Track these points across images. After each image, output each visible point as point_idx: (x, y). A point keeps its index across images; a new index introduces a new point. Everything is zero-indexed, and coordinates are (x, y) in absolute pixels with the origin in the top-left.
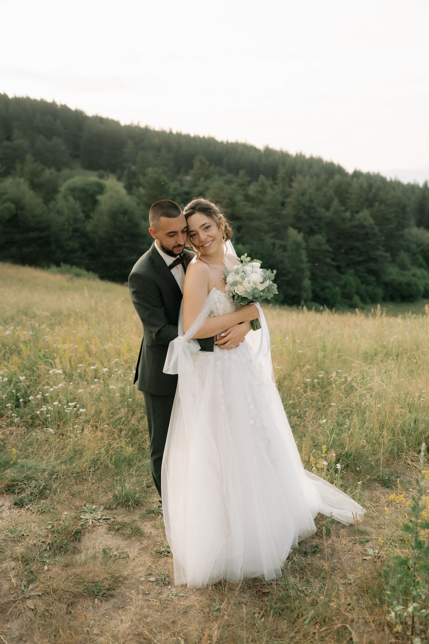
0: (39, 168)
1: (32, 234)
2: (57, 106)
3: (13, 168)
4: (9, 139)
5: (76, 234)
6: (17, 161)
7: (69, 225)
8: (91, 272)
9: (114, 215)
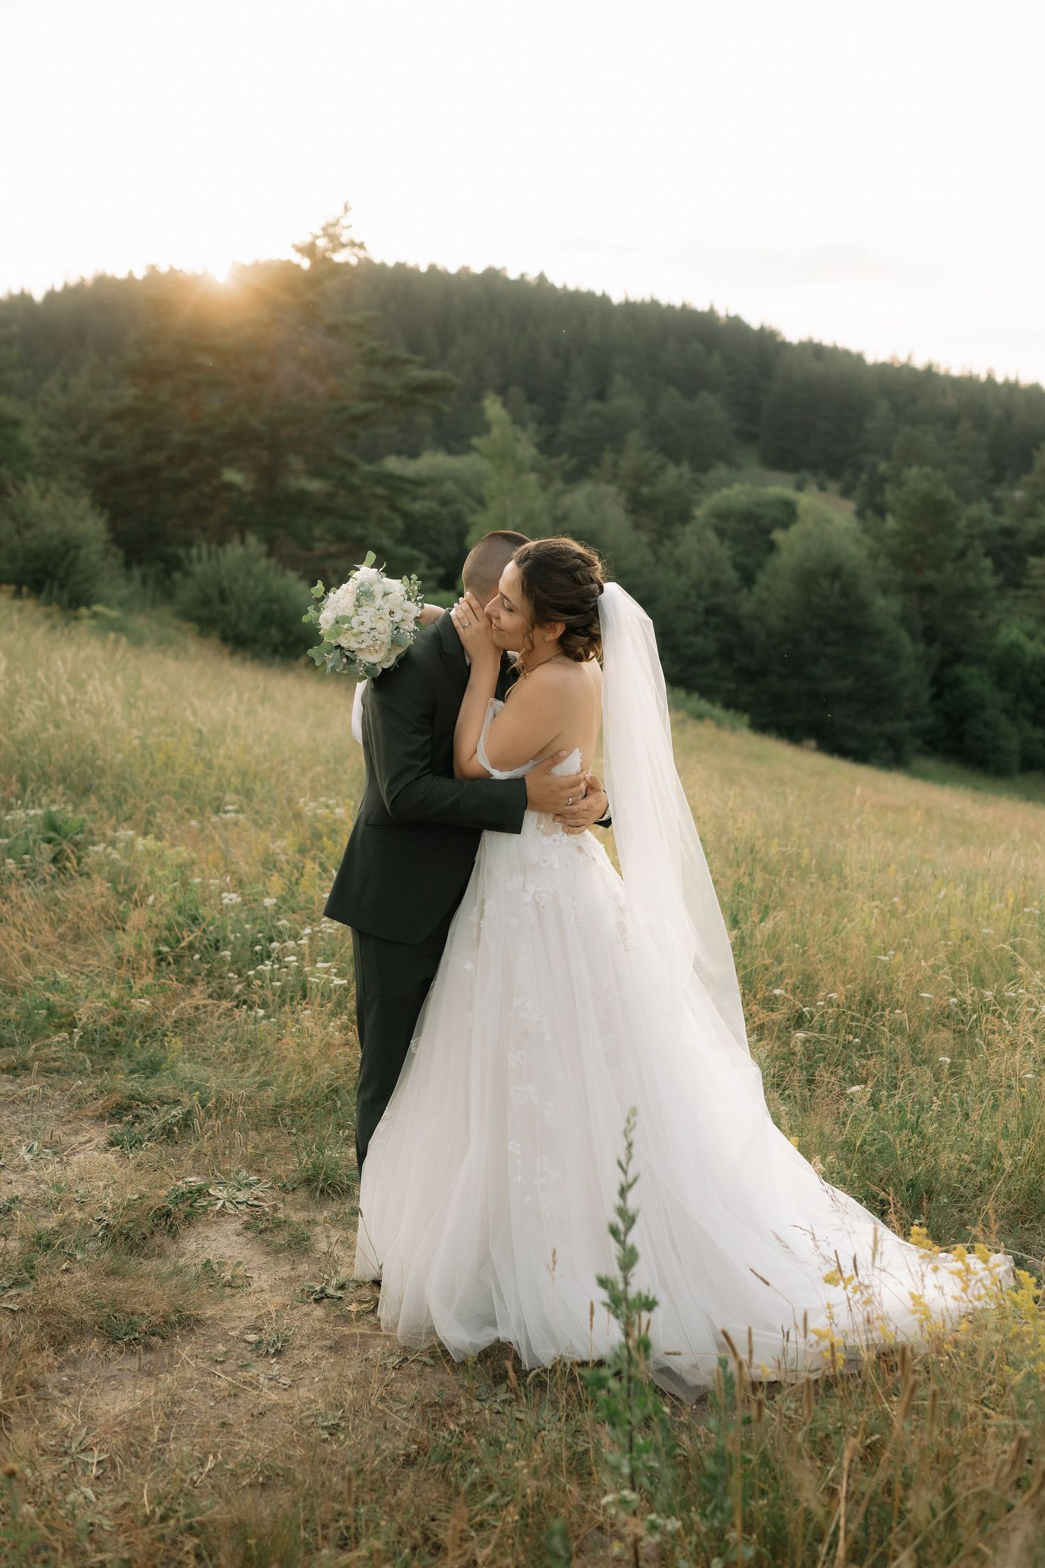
0: (654, 464)
2: (718, 319)
3: (597, 462)
4: (601, 396)
5: (713, 620)
6: (608, 446)
7: (699, 597)
8: (732, 712)
9: (807, 578)
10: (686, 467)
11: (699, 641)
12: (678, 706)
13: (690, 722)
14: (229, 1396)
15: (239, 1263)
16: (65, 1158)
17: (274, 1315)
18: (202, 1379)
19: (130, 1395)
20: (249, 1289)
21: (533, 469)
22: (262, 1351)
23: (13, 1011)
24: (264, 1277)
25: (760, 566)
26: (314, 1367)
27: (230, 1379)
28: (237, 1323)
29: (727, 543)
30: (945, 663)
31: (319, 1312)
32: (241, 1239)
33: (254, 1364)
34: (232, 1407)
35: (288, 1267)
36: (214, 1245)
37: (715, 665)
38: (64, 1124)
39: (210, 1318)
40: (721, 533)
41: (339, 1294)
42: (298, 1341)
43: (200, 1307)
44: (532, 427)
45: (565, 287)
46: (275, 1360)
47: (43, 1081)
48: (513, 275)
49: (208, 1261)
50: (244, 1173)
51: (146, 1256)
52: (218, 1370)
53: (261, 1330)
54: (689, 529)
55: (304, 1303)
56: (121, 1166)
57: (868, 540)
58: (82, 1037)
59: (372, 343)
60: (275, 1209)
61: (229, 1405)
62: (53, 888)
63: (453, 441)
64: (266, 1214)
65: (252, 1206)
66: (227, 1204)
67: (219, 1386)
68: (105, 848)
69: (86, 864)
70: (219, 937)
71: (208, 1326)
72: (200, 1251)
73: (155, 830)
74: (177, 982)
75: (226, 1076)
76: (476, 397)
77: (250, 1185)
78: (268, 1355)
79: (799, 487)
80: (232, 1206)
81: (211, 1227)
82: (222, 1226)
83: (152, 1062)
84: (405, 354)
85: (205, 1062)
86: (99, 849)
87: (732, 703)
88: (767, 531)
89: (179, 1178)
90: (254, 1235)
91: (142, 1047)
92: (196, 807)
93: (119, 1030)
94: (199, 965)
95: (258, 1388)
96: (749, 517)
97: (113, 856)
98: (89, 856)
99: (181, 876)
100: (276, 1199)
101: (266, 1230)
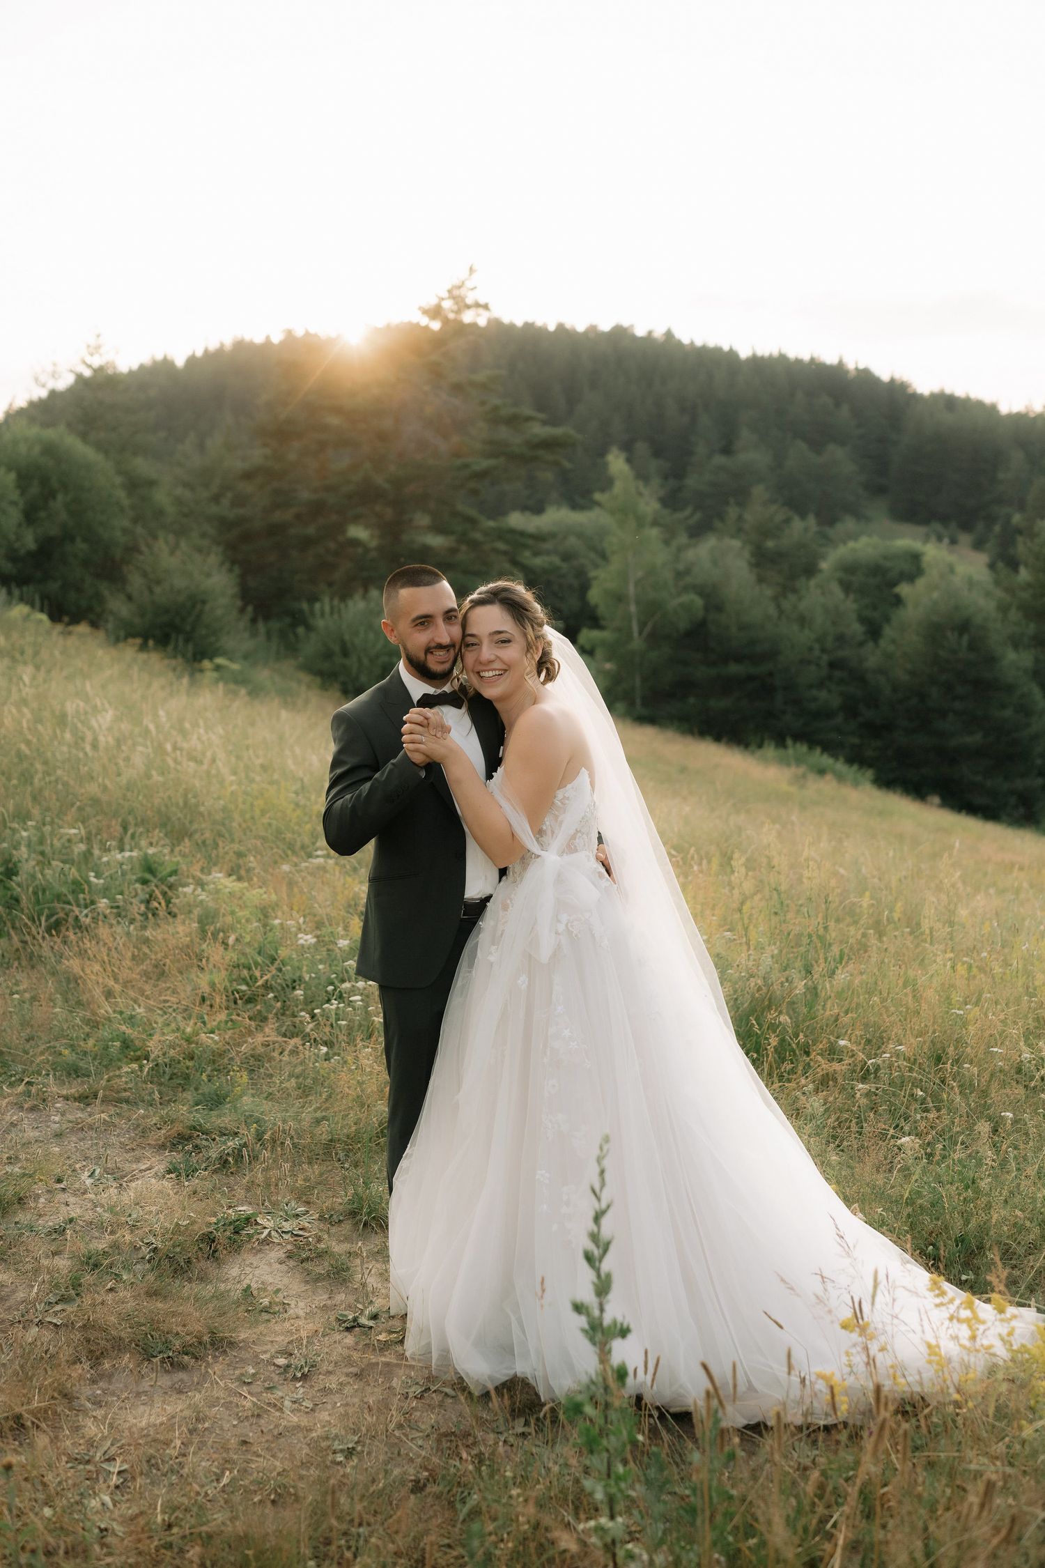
0: (779, 518)
1: (734, 669)
2: (847, 372)
3: (721, 517)
4: (727, 450)
5: (838, 674)
6: (732, 500)
7: (823, 650)
8: (855, 767)
9: (935, 631)
10: (811, 521)
11: (823, 695)
12: (799, 761)
13: (811, 777)
14: (253, 1416)
15: (278, 1290)
16: (124, 1184)
17: (305, 1341)
18: (229, 1399)
20: (286, 1315)
21: (655, 523)
22: (289, 1376)
23: (91, 1042)
25: (887, 620)
26: (338, 1393)
27: (255, 1400)
28: (269, 1346)
29: (852, 597)
31: (349, 1340)
32: (284, 1267)
33: (280, 1387)
34: (254, 1426)
35: (325, 1296)
36: (257, 1272)
37: (839, 719)
38: (127, 1151)
39: (243, 1341)
40: (847, 587)
41: (371, 1323)
42: (325, 1367)
43: (234, 1330)
44: (656, 482)
45: (692, 343)
46: (301, 1384)
47: (112, 1110)
48: (640, 332)
49: (249, 1287)
50: (293, 1204)
51: (190, 1280)
52: (244, 1390)
53: (291, 1355)
54: (813, 583)
55: (336, 1330)
56: (175, 1194)
57: (999, 593)
58: (152, 1069)
59: (495, 401)
60: (319, 1240)
61: (251, 1425)
62: (144, 928)
63: (579, 496)
64: (308, 1244)
65: (296, 1235)
66: (273, 1233)
67: (244, 1406)
68: (195, 890)
69: (175, 904)
70: (296, 977)
71: (240, 1348)
72: (243, 1277)
73: (243, 872)
74: (250, 1019)
75: (287, 1111)
76: (602, 453)
77: (297, 1216)
78: (295, 1378)
79: (926, 539)
80: (277, 1235)
81: (255, 1254)
82: (266, 1254)
83: (217, 1095)
84: (527, 411)
85: (269, 1097)
86: (188, 890)
87: (856, 758)
88: (894, 584)
89: (230, 1207)
90: (295, 1264)
91: (209, 1081)
92: (289, 852)
93: (190, 1064)
94: (273, 1002)
95: (281, 1410)
96: (876, 570)
97: (201, 898)
98: (178, 897)
99: (262, 917)
100: (321, 1230)
101: (307, 1259)
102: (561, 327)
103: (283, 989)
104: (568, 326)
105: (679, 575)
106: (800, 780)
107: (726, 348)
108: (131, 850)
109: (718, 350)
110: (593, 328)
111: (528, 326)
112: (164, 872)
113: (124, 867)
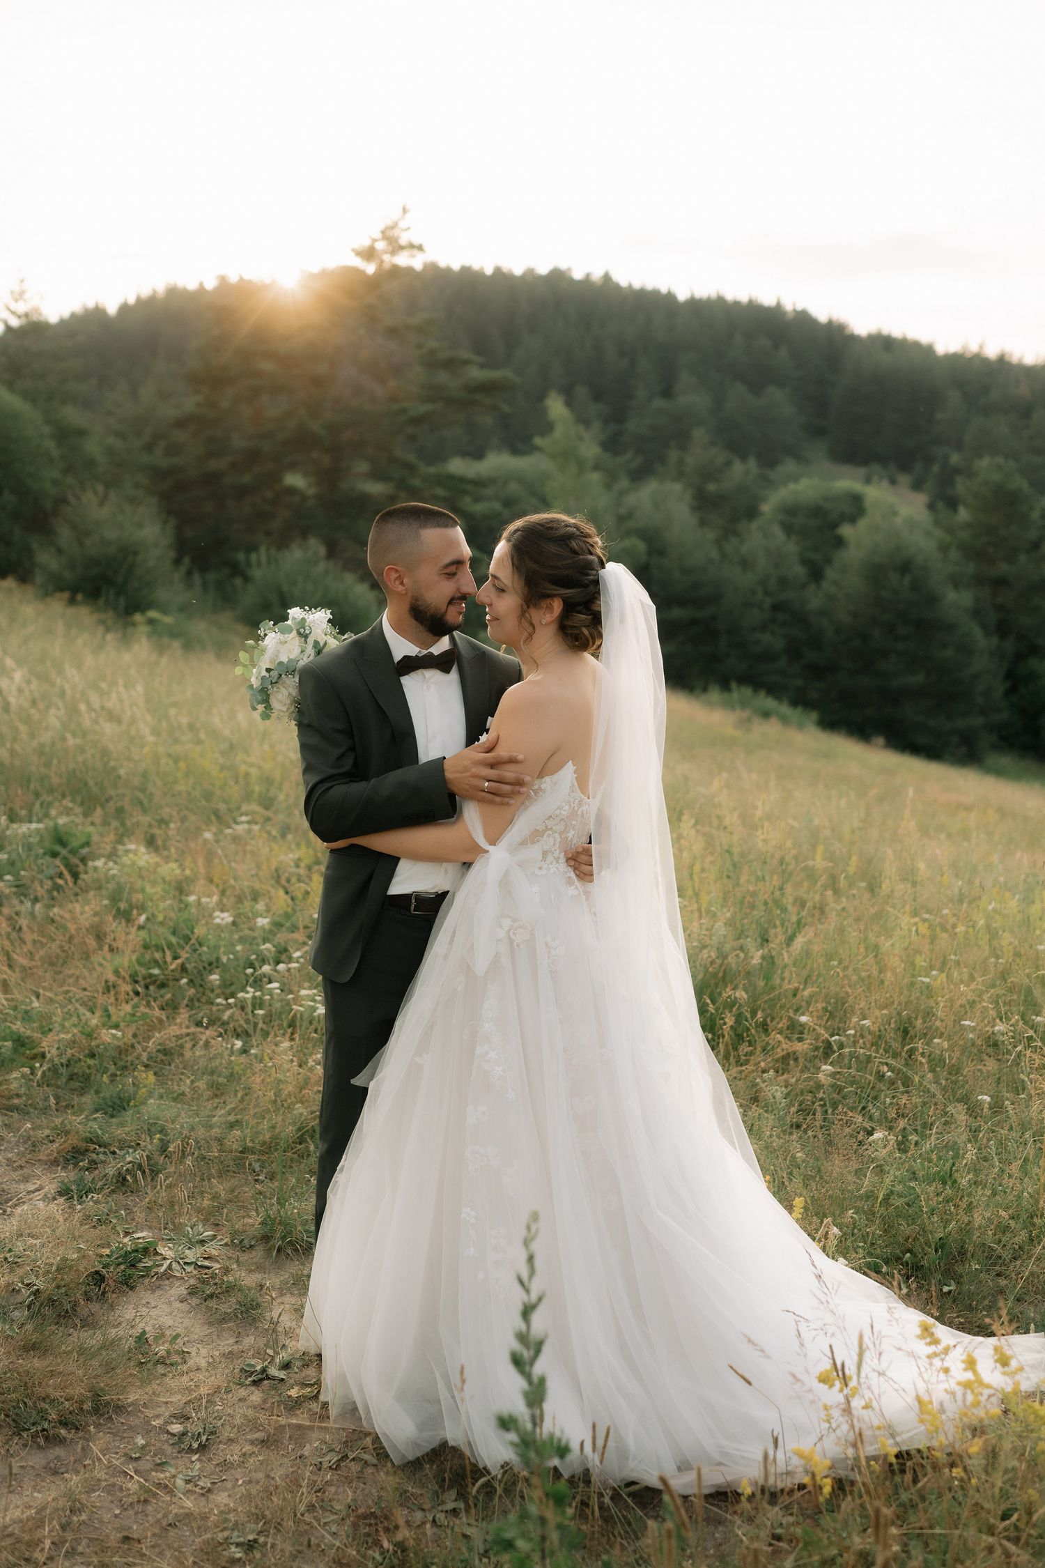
0: (720, 460)
2: (784, 313)
3: (662, 460)
5: (781, 616)
6: (673, 444)
7: (767, 593)
8: (800, 709)
9: (876, 572)
10: (752, 464)
11: (766, 638)
12: (744, 704)
13: (756, 719)
14: (139, 1501)
15: (178, 1336)
16: (9, 1209)
17: (204, 1401)
18: (112, 1480)
19: (26, 1499)
20: (185, 1368)
21: (597, 467)
22: (184, 1446)
24: (204, 1352)
25: (829, 561)
26: (239, 1466)
27: (142, 1480)
28: (162, 1410)
29: (794, 539)
30: (1020, 657)
31: (256, 1396)
32: (185, 1306)
33: (173, 1462)
34: (140, 1516)
35: (232, 1340)
36: (154, 1313)
37: (783, 662)
38: (15, 1170)
39: (132, 1404)
40: (788, 529)
41: (282, 1374)
42: (226, 1433)
43: (124, 1390)
44: (597, 425)
45: (630, 286)
46: (197, 1456)
47: (1, 1120)
48: (578, 275)
49: (144, 1333)
50: (199, 1227)
51: (75, 1327)
52: (131, 1469)
54: (754, 525)
55: (241, 1384)
56: (66, 1220)
57: (939, 533)
58: (49, 1069)
59: (432, 344)
60: (227, 1271)
61: (136, 1513)
62: (49, 907)
63: (519, 442)
64: (214, 1276)
65: (201, 1267)
66: (174, 1265)
67: (129, 1489)
68: (106, 864)
69: (84, 880)
70: (213, 958)
71: (129, 1413)
72: (137, 1320)
73: (160, 843)
74: (162, 1009)
75: (198, 1115)
76: (541, 397)
77: (202, 1242)
78: (190, 1450)
79: (868, 481)
80: (178, 1268)
81: (153, 1291)
82: (166, 1291)
83: (120, 1098)
84: (465, 354)
85: (179, 1098)
86: (99, 863)
87: (800, 701)
88: (834, 525)
89: (127, 1234)
90: (199, 1301)
91: (112, 1081)
92: (213, 818)
93: (91, 1062)
94: (186, 987)
95: (171, 1492)
96: (817, 511)
97: (112, 872)
98: (86, 873)
99: (177, 893)
100: (230, 1258)
101: (211, 1296)
102: (498, 271)
103: (199, 972)
104: (505, 270)
105: (621, 519)
106: (745, 724)
107: (664, 290)
108: (39, 821)
109: (655, 293)
110: (530, 272)
111: (466, 270)
112: (75, 843)
113: (31, 840)
